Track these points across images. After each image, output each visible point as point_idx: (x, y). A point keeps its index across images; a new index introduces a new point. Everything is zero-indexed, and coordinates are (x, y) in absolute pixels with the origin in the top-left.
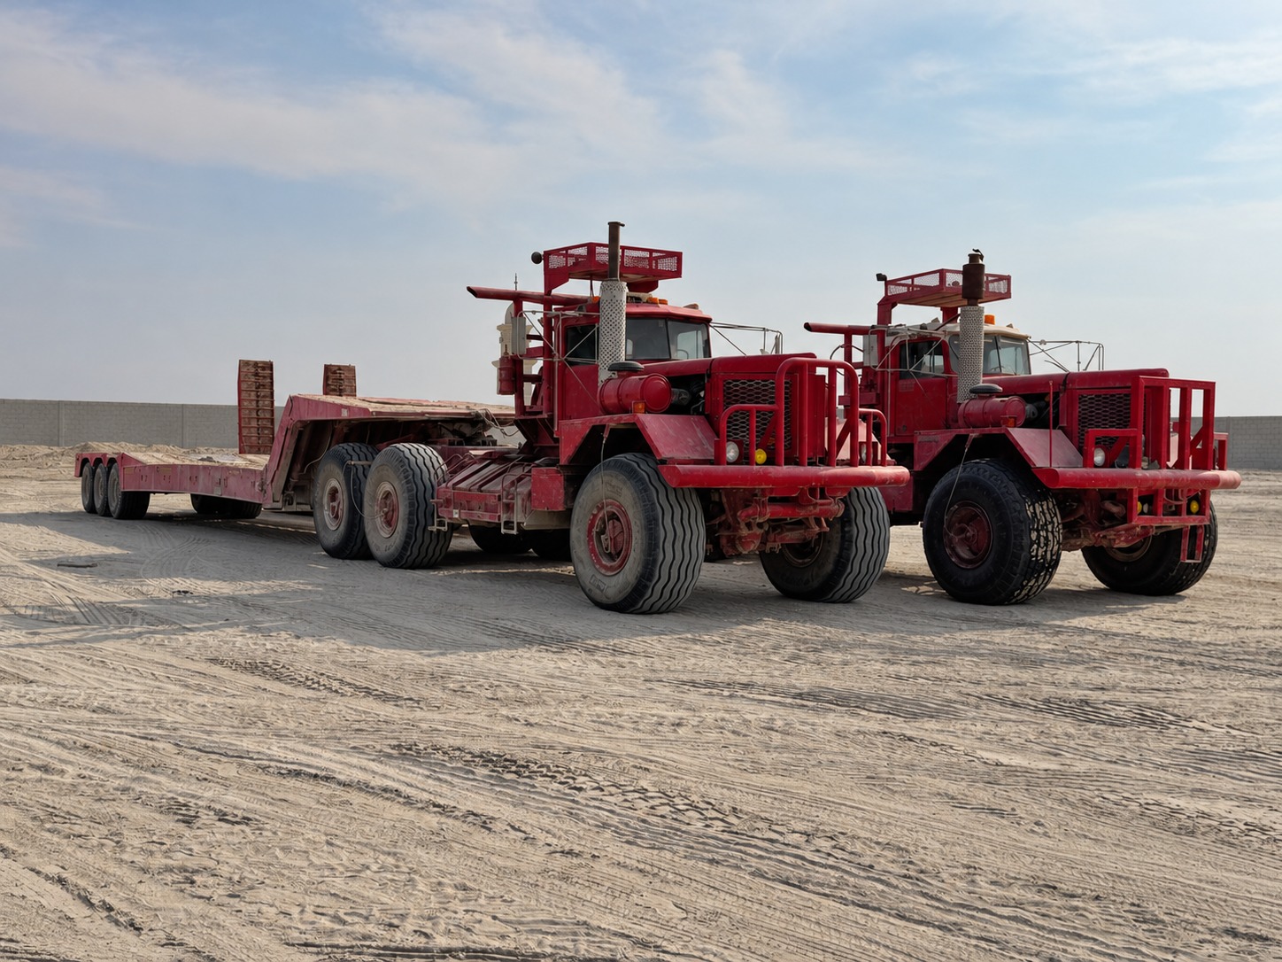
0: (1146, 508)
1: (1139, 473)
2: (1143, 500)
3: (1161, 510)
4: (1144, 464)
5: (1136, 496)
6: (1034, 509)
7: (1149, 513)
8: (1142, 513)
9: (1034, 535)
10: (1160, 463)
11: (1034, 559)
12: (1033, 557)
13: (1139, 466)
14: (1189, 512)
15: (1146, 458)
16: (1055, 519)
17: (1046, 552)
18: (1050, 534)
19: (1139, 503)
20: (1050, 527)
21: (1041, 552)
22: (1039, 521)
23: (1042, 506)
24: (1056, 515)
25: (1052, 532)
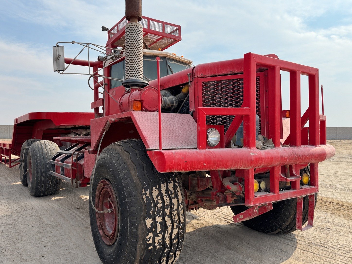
0: (263, 185)
1: (253, 152)
2: (259, 177)
3: (277, 187)
4: (259, 143)
5: (252, 175)
6: (151, 193)
7: (267, 190)
8: (260, 190)
9: (149, 222)
10: (274, 142)
11: (150, 248)
12: (150, 245)
13: (254, 145)
14: (302, 183)
15: (261, 137)
16: (175, 201)
17: (163, 238)
18: (167, 219)
19: (255, 181)
20: (167, 211)
21: (158, 239)
22: (156, 204)
23: (160, 189)
24: (176, 196)
25: (170, 216)
